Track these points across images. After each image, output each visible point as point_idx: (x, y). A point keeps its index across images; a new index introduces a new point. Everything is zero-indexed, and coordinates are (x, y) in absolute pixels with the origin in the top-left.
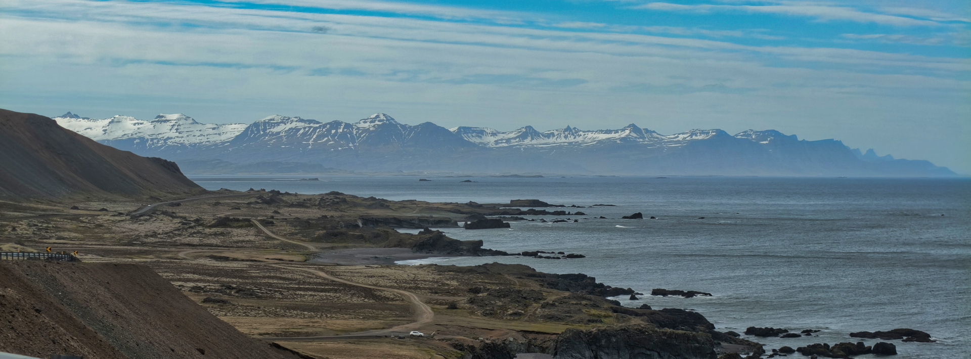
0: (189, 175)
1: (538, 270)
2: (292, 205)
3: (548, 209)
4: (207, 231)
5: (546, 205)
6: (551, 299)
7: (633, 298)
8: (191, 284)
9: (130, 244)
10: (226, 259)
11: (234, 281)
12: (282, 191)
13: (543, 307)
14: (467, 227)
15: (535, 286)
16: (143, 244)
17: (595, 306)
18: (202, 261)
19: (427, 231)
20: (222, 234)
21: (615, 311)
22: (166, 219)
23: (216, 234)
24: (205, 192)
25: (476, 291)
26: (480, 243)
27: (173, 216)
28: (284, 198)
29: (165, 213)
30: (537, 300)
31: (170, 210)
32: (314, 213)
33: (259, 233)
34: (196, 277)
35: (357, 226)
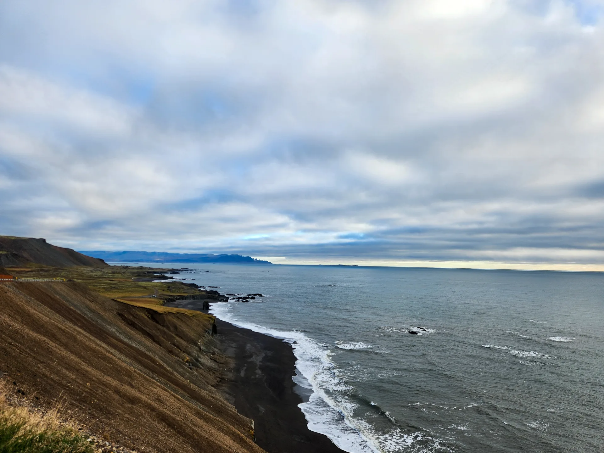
0: (106, 262)
1: (184, 283)
2: (131, 269)
3: (189, 270)
4: (109, 274)
5: (189, 269)
6: (185, 288)
7: (204, 288)
8: (102, 286)
9: (90, 277)
10: (113, 281)
11: (113, 286)
12: (129, 266)
13: (183, 290)
14: (171, 274)
15: (183, 286)
16: (93, 277)
17: (195, 290)
18: (107, 281)
19: (161, 274)
20: (113, 275)
21: (199, 291)
22: (99, 272)
23: (111, 275)
24: (110, 266)
25: (169, 287)
26: (173, 277)
27: (101, 271)
28: (129, 267)
29: (99, 271)
30: (183, 289)
31: (101, 270)
32: (136, 271)
33: (122, 275)
34: (104, 285)
35: (145, 274)
